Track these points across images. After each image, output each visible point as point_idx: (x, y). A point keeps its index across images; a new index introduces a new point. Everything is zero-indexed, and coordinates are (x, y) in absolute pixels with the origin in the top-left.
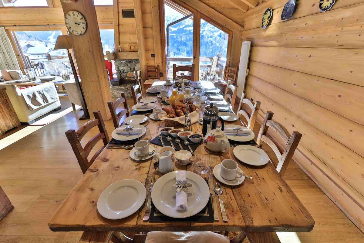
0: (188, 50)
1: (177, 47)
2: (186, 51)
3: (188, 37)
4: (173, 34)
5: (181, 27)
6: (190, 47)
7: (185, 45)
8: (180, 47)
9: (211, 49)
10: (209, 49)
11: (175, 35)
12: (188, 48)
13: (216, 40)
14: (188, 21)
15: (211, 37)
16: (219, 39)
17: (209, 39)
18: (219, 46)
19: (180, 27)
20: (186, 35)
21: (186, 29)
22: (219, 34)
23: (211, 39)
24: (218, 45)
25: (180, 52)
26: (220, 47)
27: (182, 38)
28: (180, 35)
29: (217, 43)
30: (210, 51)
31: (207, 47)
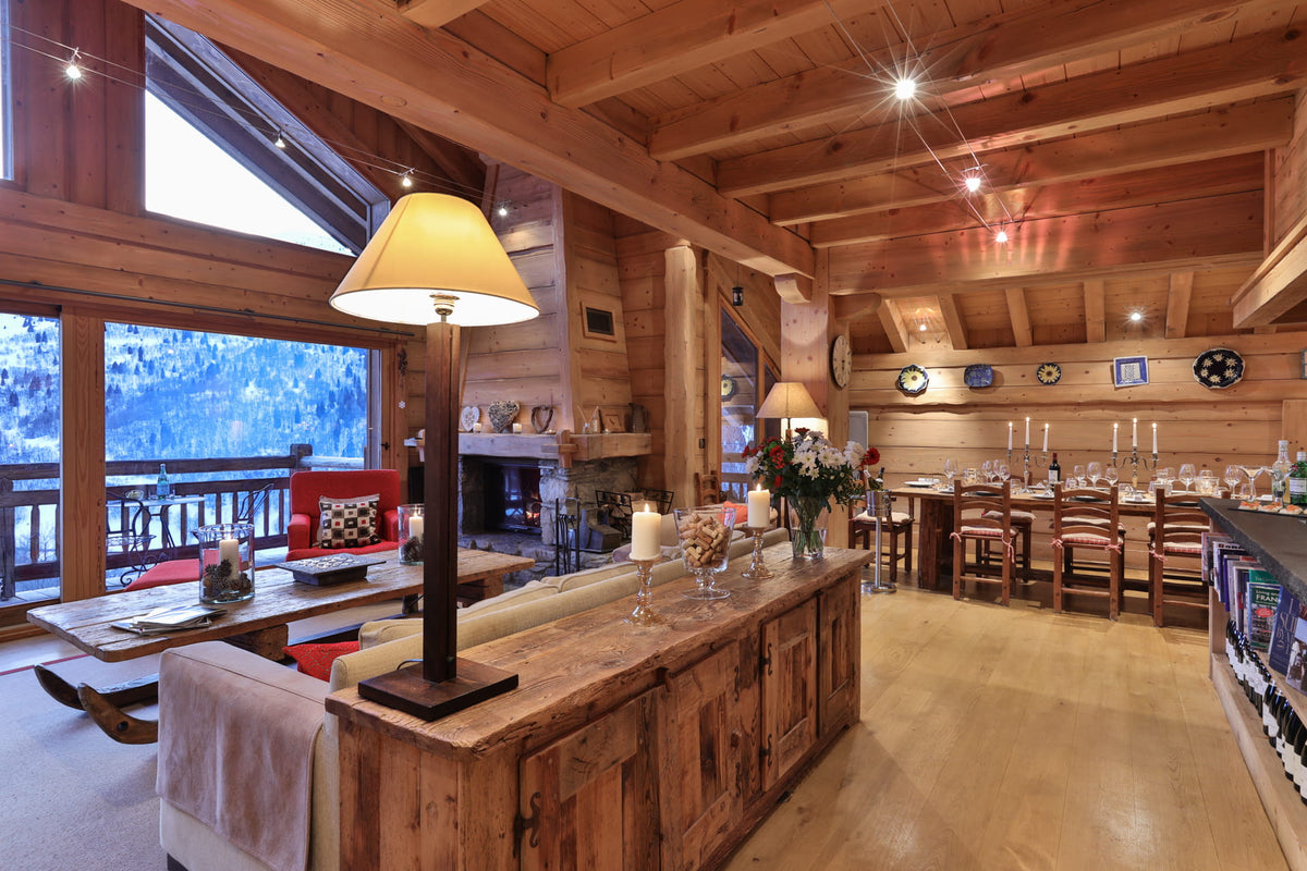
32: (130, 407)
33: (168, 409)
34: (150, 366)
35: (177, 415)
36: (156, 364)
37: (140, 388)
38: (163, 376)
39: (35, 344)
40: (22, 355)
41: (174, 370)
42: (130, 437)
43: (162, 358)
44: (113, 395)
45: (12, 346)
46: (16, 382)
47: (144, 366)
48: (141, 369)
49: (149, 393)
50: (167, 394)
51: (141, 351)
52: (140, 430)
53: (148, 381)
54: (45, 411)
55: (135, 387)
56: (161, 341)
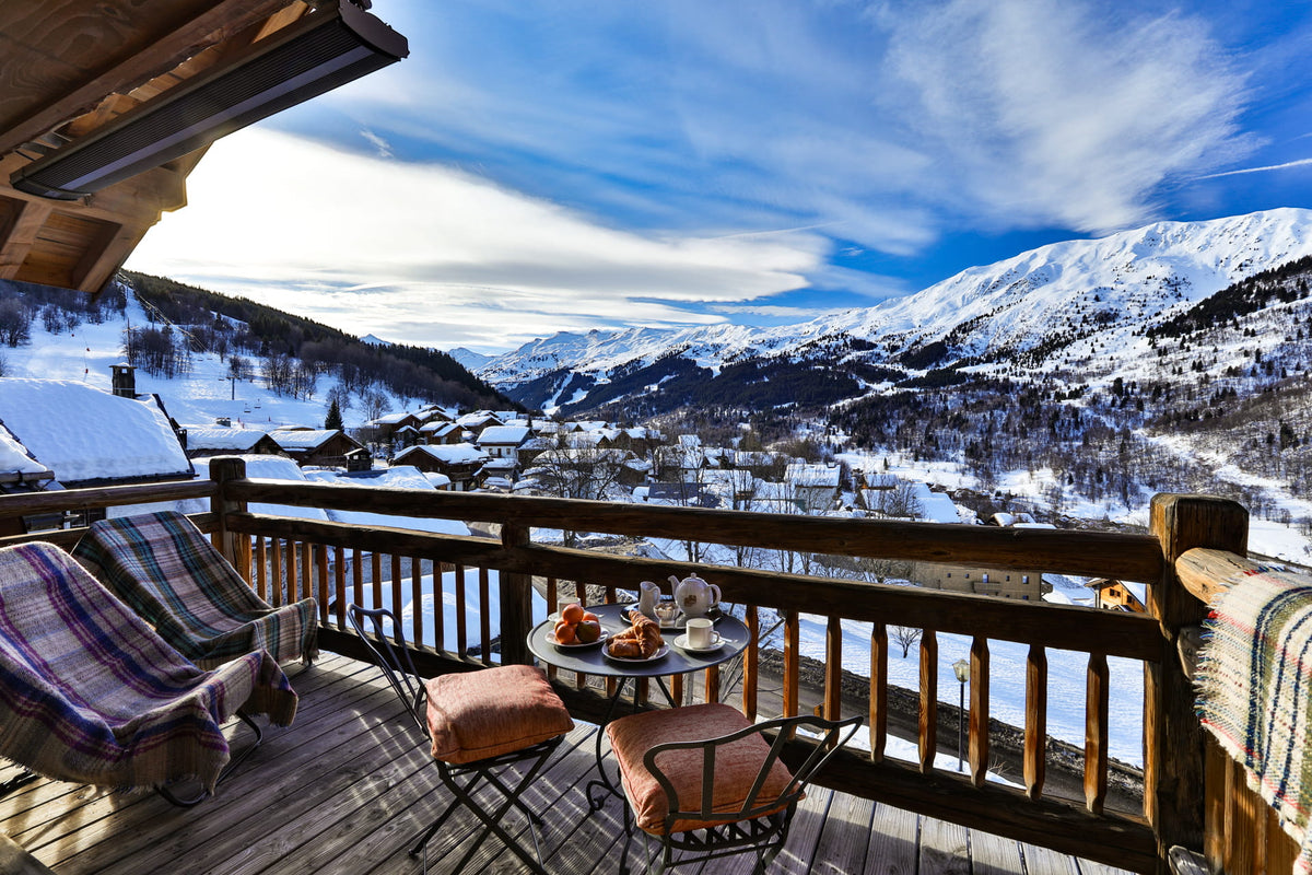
0: (971, 443)
1: (927, 432)
2: (962, 445)
3: (973, 397)
4: (911, 390)
5: (944, 366)
6: (981, 432)
7: (961, 424)
8: (940, 432)
9: (1077, 438)
10: (1065, 439)
11: (920, 393)
12: (970, 436)
13: (1100, 406)
14: (972, 345)
15: (1075, 395)
16: (1114, 402)
17: (1065, 403)
18: (1117, 430)
19: (938, 365)
20: (963, 390)
21: (962, 370)
22: (1112, 384)
23: (1076, 403)
24: (1108, 425)
25: (937, 449)
26: (1119, 434)
27: (945, 400)
28: (937, 393)
29: (1103, 419)
30: (1071, 446)
31: (1057, 430)
32: (1245, 407)
33: (1289, 407)
34: (1269, 367)
35: (1301, 415)
36: (1276, 364)
37: (1257, 389)
38: (1284, 375)
39: (1157, 359)
40: (1147, 368)
41: (1298, 368)
42: (1244, 437)
43: (1283, 357)
44: (1227, 397)
45: (1139, 362)
46: (1142, 391)
47: (1262, 367)
48: (1258, 371)
49: (1268, 393)
50: (1288, 394)
51: (1258, 353)
52: (1256, 430)
53: (1266, 381)
54: (1165, 414)
55: (1251, 388)
56: (1283, 340)
